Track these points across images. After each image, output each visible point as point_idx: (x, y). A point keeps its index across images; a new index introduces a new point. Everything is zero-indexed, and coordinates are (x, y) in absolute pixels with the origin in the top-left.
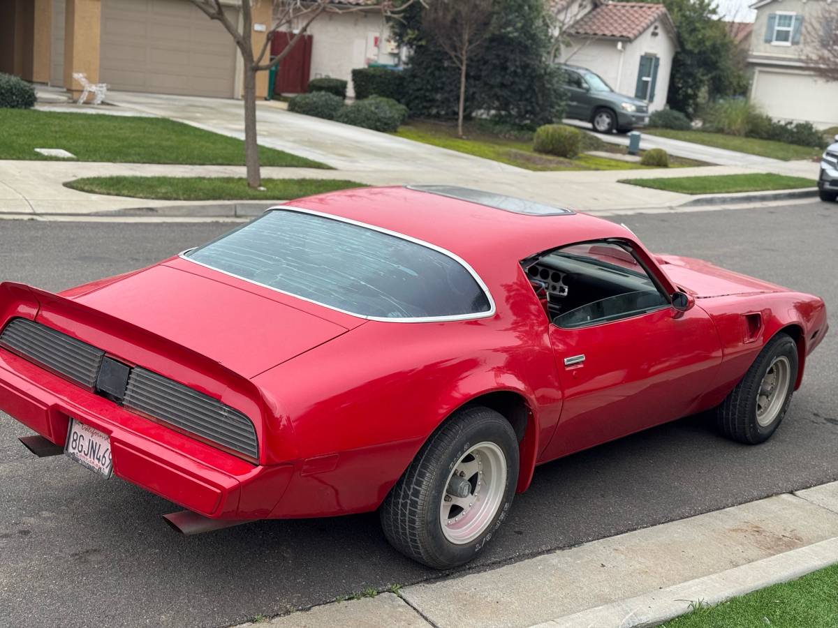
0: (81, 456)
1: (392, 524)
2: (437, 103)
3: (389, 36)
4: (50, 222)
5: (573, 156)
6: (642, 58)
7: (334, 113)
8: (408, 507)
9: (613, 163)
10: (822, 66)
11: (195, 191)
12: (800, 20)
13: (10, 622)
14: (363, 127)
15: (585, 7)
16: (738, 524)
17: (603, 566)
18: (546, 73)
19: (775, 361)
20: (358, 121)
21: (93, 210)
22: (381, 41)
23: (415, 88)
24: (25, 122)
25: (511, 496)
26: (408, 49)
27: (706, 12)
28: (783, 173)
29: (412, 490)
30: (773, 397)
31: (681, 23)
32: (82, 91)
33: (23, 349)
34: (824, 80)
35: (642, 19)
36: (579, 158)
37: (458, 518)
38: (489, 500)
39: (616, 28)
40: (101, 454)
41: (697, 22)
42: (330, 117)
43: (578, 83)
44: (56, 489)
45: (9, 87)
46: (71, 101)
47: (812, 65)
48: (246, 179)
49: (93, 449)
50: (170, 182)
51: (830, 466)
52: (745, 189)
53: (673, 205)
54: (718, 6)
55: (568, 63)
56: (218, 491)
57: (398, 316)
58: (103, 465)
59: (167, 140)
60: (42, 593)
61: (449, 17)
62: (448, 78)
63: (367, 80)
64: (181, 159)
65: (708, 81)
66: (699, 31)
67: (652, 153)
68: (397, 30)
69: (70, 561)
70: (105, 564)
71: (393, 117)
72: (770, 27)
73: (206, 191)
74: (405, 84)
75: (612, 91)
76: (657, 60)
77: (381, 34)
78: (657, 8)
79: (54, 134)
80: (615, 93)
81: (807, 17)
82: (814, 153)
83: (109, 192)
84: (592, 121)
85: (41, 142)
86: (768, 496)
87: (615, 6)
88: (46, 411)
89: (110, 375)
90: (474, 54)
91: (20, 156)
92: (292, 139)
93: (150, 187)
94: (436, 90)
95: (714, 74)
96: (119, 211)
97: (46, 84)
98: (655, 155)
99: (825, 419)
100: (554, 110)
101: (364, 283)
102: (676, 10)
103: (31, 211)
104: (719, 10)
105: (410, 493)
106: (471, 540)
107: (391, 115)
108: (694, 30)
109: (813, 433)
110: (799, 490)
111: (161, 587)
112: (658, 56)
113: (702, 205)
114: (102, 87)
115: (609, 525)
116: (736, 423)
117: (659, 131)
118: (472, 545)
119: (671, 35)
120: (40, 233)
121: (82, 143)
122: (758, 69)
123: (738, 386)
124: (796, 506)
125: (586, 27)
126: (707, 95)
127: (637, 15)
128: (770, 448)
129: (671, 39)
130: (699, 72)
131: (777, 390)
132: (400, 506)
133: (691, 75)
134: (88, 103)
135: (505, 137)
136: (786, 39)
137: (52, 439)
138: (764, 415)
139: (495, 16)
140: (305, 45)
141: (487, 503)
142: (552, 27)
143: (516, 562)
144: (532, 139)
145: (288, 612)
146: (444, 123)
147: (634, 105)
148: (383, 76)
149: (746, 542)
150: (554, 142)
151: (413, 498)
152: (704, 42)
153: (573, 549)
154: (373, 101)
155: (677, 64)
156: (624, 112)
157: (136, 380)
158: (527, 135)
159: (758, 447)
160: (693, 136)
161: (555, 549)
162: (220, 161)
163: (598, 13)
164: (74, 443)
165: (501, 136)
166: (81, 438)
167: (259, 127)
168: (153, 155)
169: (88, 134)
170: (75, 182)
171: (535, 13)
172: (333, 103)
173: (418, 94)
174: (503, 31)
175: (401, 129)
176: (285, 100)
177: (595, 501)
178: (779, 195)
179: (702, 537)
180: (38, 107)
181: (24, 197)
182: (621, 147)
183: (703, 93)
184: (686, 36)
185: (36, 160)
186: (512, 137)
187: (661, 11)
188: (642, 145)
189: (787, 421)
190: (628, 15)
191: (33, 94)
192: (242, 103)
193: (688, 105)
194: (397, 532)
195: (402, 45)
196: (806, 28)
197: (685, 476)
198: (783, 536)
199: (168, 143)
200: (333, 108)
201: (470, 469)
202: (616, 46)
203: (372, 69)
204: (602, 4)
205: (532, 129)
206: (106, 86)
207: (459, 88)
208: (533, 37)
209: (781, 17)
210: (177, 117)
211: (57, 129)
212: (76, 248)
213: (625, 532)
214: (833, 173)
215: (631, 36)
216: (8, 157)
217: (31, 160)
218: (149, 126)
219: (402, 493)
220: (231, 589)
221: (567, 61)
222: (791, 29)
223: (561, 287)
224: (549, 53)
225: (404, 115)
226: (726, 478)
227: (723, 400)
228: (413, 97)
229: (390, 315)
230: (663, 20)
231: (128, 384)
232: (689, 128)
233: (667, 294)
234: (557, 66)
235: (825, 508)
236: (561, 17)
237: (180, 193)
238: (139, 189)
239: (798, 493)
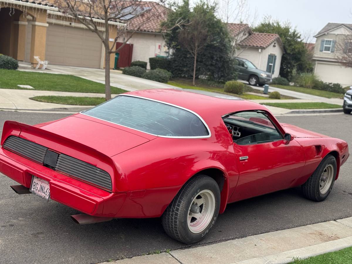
0: (37, 192)
1: (167, 223)
2: (184, 72)
3: (165, 45)
4: (23, 112)
5: (241, 94)
6: (269, 55)
7: (142, 75)
8: (174, 216)
9: (257, 97)
10: (345, 61)
11: (84, 102)
12: (335, 42)
13: (5, 259)
14: (153, 80)
15: (245, 35)
16: (313, 231)
17: (256, 245)
18: (229, 60)
19: (327, 166)
20: (152, 78)
21: (42, 108)
22: (161, 47)
23: (175, 65)
24: (14, 75)
25: (217, 214)
26: (173, 50)
27: (296, 38)
28: (328, 103)
29: (175, 209)
30: (326, 182)
31: (285, 42)
32: (37, 64)
33: (13, 149)
34: (345, 67)
35: (269, 40)
36: (243, 95)
37: (194, 223)
38: (207, 215)
39: (258, 43)
40: (45, 190)
41: (292, 41)
42: (140, 76)
43: (243, 65)
44: (25, 210)
45: (7, 61)
46: (33, 68)
47: (340, 61)
48: (105, 98)
49: (42, 188)
50: (73, 98)
51: (351, 211)
52: (313, 108)
53: (283, 113)
54: (300, 35)
55: (239, 57)
56: (95, 203)
57: (171, 136)
58: (46, 195)
59: (72, 83)
60: (19, 248)
61: (190, 36)
62: (189, 61)
63: (155, 62)
64: (78, 90)
65: (297, 66)
66: (293, 45)
67: (274, 93)
68: (168, 42)
69: (31, 236)
70: (46, 238)
71: (166, 77)
72: (322, 45)
73: (88, 102)
74: (171, 64)
75: (257, 68)
76: (275, 57)
77: (161, 44)
78: (276, 36)
79: (26, 80)
80: (258, 69)
81: (337, 41)
82: (341, 96)
83: (48, 101)
84: (248, 81)
85: (20, 82)
86: (325, 221)
87: (258, 34)
88: (23, 173)
89: (50, 158)
90: (200, 52)
91: (12, 87)
92: (124, 84)
93: (66, 100)
94: (184, 66)
95: (299, 63)
96: (52, 109)
97: (23, 61)
98: (275, 94)
99: (348, 193)
100: (233, 76)
101: (157, 123)
102: (283, 37)
103: (16, 108)
104: (301, 37)
105: (175, 210)
106: (201, 231)
107: (165, 76)
108: (291, 45)
109: (343, 198)
110: (338, 219)
111: (69, 247)
112: (276, 55)
113: (295, 114)
114: (46, 62)
115: (258, 230)
116: (311, 192)
117: (276, 85)
118: (200, 234)
119: (281, 47)
120: (19, 116)
121: (37, 83)
122: (317, 62)
123: (312, 176)
124: (337, 226)
125: (246, 43)
126: (296, 72)
127: (267, 38)
128: (325, 203)
129: (281, 48)
130: (293, 62)
131: (328, 179)
132: (170, 215)
133: (290, 63)
134: (39, 69)
135: (212, 86)
136: (329, 50)
137: (25, 185)
138: (323, 189)
139: (209, 37)
140: (130, 48)
141: (207, 217)
142: (232, 42)
143: (219, 242)
144: (223, 87)
145: (122, 258)
146: (187, 80)
147: (266, 74)
148: (162, 61)
149: (316, 238)
150: (233, 88)
151: (176, 212)
152: (295, 50)
153: (243, 238)
154: (158, 70)
155: (284, 59)
156: (261, 77)
157: (61, 159)
158: (222, 85)
159: (320, 203)
160: (290, 88)
161: (235, 238)
162: (94, 91)
163: (251, 37)
164: (34, 186)
165: (211, 86)
166: (37, 184)
167: (111, 79)
168: (66, 88)
169: (40, 80)
170: (34, 97)
171: (225, 36)
172: (142, 71)
173: (176, 68)
174: (212, 43)
175: (169, 82)
176: (121, 70)
177: (252, 221)
178: (327, 111)
179: (297, 236)
180: (19, 69)
181: (13, 103)
182: (261, 91)
183: (294, 71)
184: (287, 47)
185: (18, 89)
186: (215, 86)
187: (277, 37)
188: (269, 91)
189: (332, 193)
190: (263, 38)
191: (17, 64)
192: (104, 70)
193: (289, 76)
194: (169, 227)
195: (170, 48)
196: (337, 45)
197: (290, 212)
198: (332, 236)
199: (73, 84)
200: (141, 73)
201: (200, 202)
202: (258, 50)
203: (157, 58)
204: (252, 33)
205: (224, 83)
206: (48, 62)
207: (194, 66)
208: (224, 46)
209: (326, 41)
210: (78, 75)
211: (27, 78)
212: (34, 122)
213: (265, 233)
214: (349, 102)
215: (264, 46)
216: (6, 88)
217: (16, 89)
218: (65, 77)
219: (171, 210)
220: (99, 249)
221: (238, 55)
222: (331, 46)
223: (238, 133)
224: (231, 52)
225: (170, 77)
226: (307, 214)
227: (305, 182)
228: (174, 69)
229: (167, 135)
230: (278, 40)
231: (57, 161)
232: (288, 85)
233: (282, 134)
234: (234, 58)
235: (349, 226)
236: (236, 38)
237: (78, 102)
238: (61, 100)
239: (338, 220)
